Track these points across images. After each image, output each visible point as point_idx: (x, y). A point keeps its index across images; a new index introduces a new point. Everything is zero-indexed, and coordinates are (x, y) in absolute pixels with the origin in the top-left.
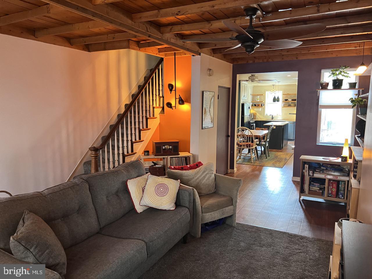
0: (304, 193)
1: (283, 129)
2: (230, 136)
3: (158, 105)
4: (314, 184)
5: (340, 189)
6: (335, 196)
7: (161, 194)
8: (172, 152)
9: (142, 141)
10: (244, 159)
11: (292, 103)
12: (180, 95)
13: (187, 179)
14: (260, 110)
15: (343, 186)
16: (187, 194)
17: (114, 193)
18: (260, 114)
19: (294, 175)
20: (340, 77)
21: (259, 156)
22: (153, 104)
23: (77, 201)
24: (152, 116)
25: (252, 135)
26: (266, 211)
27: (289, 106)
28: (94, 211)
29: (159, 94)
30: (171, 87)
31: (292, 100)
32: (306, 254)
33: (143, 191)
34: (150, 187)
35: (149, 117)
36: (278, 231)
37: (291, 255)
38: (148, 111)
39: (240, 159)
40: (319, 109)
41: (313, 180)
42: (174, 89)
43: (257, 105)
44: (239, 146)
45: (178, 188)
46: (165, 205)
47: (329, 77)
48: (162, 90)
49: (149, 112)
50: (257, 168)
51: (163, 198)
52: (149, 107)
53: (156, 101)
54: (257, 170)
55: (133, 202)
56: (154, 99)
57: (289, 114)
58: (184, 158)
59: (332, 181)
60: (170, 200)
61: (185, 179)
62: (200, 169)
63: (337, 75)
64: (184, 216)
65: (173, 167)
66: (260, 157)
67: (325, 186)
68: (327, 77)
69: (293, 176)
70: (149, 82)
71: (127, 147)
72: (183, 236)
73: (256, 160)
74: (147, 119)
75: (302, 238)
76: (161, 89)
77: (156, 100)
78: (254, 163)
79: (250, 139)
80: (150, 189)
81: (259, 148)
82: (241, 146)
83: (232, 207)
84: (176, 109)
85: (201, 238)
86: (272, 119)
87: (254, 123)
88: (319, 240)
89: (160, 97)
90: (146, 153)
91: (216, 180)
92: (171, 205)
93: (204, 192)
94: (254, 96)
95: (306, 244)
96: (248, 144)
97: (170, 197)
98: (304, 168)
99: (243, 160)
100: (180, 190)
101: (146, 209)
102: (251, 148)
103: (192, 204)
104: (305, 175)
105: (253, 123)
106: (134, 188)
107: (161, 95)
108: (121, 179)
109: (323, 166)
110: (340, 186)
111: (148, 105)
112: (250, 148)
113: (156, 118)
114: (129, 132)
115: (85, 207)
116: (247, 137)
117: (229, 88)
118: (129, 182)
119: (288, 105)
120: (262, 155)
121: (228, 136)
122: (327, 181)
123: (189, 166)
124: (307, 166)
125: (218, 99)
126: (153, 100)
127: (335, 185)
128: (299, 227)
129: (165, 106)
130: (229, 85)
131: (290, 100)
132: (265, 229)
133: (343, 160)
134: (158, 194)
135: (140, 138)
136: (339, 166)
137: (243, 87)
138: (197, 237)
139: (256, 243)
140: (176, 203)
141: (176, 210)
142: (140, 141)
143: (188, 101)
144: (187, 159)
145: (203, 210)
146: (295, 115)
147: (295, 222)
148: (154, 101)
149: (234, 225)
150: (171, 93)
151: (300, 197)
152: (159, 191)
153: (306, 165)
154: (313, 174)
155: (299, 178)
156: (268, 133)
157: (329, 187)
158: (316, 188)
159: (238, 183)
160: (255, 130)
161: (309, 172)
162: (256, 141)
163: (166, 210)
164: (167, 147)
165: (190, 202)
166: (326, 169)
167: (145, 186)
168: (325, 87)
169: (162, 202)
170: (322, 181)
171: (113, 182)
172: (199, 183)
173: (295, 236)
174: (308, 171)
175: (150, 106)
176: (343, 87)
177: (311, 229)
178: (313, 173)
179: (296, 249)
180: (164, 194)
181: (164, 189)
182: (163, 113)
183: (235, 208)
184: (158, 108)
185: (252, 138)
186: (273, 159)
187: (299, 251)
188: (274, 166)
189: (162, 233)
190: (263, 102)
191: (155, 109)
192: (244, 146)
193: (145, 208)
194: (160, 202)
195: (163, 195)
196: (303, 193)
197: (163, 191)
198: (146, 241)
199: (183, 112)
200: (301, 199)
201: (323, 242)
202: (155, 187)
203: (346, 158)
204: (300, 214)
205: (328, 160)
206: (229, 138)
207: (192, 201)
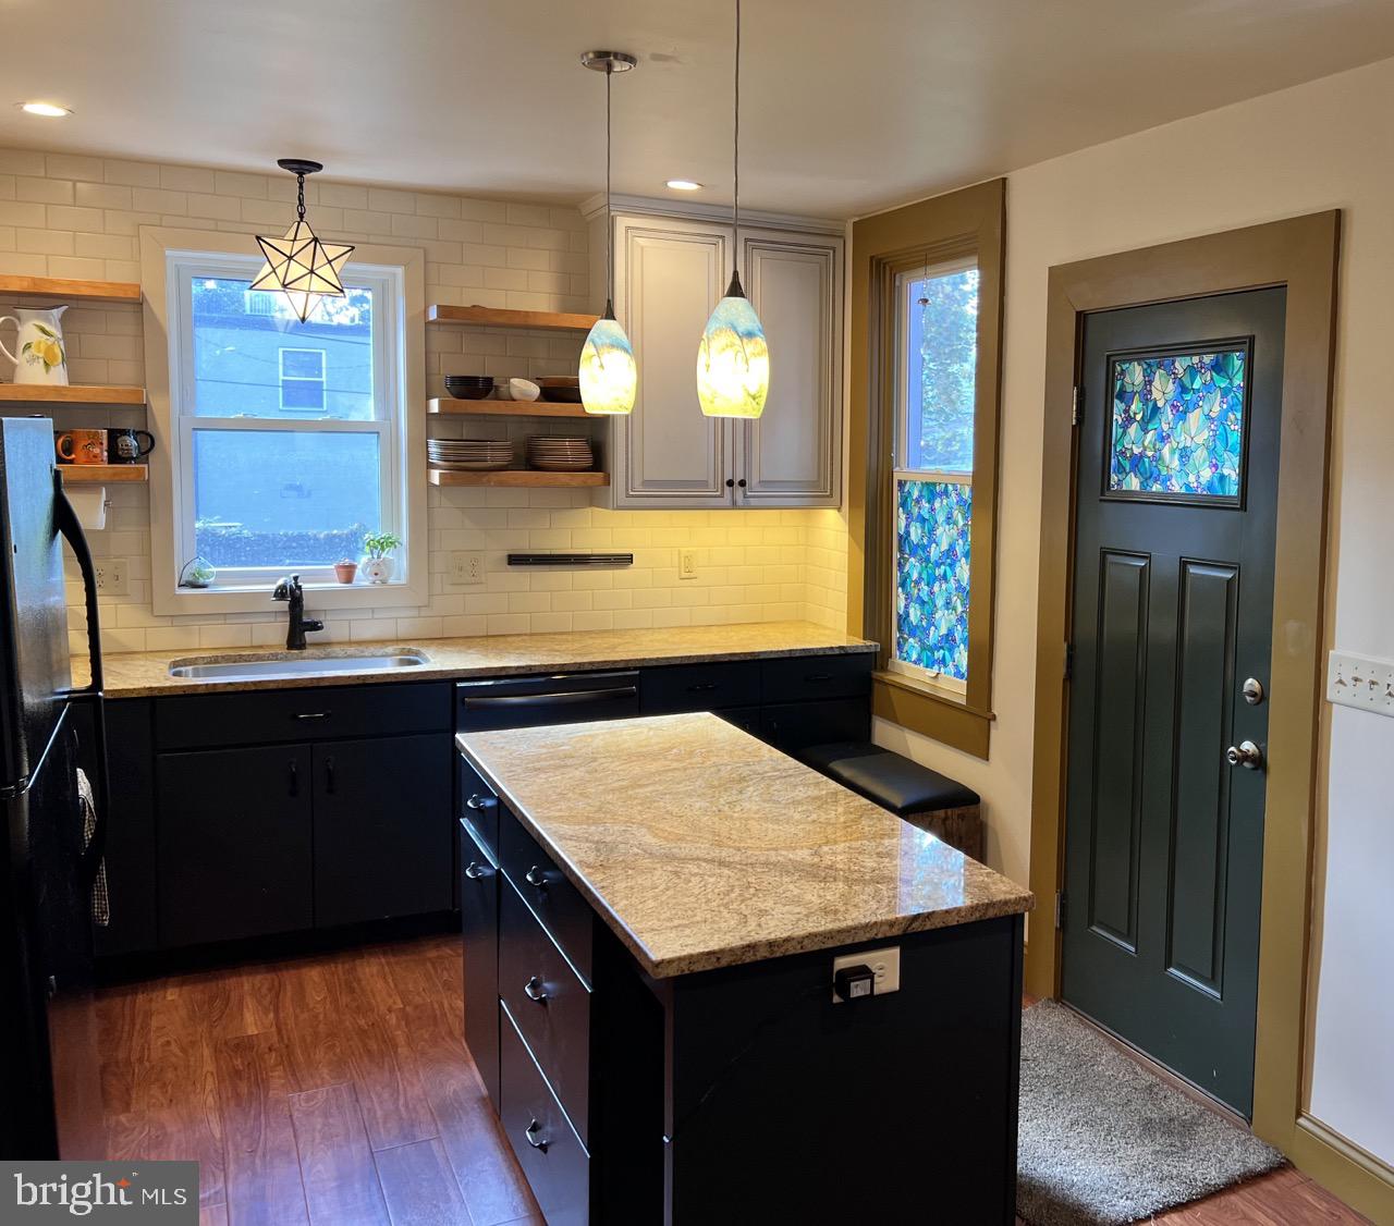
57: (514, 558)
119: (508, 455)
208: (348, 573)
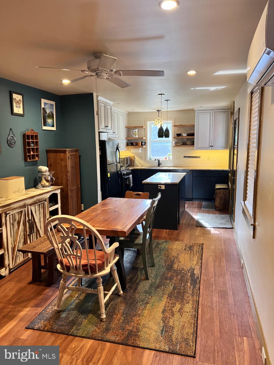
1: (179, 188)
11: (188, 139)
14: (140, 152)
18: (141, 158)
27: (184, 144)
31: (188, 135)
43: (135, 144)
57: (185, 157)
86: (159, 166)
87: (131, 173)
94: (129, 129)
105: (128, 174)
119: (182, 143)
131: (185, 135)
137: (109, 110)
190: (144, 138)
208: (166, 158)
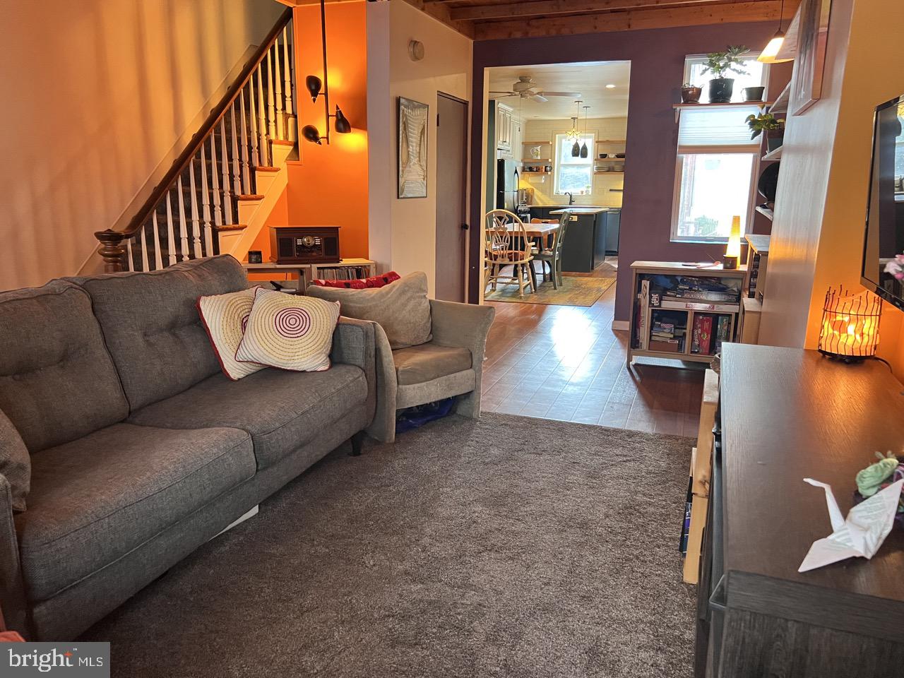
0: (638, 347)
1: (595, 221)
2: (469, 227)
3: (281, 138)
4: (663, 325)
5: (718, 334)
6: (707, 351)
7: (291, 332)
8: (323, 254)
9: (242, 228)
10: (503, 291)
11: (616, 163)
12: (337, 108)
13: (359, 308)
14: (543, 181)
15: (726, 328)
16: (360, 334)
17: (165, 327)
18: (542, 191)
19: (618, 317)
20: (728, 74)
21: (538, 285)
22: (268, 133)
23: (58, 333)
24: (266, 164)
25: (521, 230)
26: (550, 388)
27: (610, 170)
28: (108, 366)
29: (284, 108)
30: (314, 85)
31: (618, 156)
32: (638, 463)
33: (244, 326)
34: (260, 316)
35: (258, 165)
36: (578, 424)
37: (605, 466)
38: (255, 150)
39: (494, 291)
40: (679, 156)
41: (660, 316)
42: (322, 90)
43: (535, 170)
44: (491, 259)
45: (336, 321)
46: (303, 360)
47: (702, 74)
48: (291, 97)
49: (259, 153)
50: (533, 308)
51: (296, 343)
52: (259, 139)
53: (276, 125)
54: (533, 313)
55: (218, 352)
56: (272, 118)
57: (611, 190)
58: (354, 271)
59: (701, 317)
60: (314, 347)
61: (356, 307)
62: (394, 286)
63: (722, 68)
64: (351, 385)
65: (323, 282)
66: (540, 286)
67: (684, 331)
68: (699, 75)
69: (615, 320)
70: (257, 70)
71: (202, 238)
72: (352, 435)
73: (532, 293)
74: (253, 170)
75: (631, 434)
76: (288, 93)
77: (275, 121)
78: (527, 298)
79: (517, 242)
80: (263, 320)
81: (538, 265)
82: (496, 257)
83: (470, 372)
84: (328, 143)
85: (395, 443)
86: (570, 203)
87: (529, 213)
88: (669, 437)
89: (286, 116)
90: (254, 257)
91: (434, 313)
92: (317, 361)
93: (403, 339)
94: (527, 146)
95: (639, 445)
96: (512, 253)
97: (316, 340)
98: (639, 290)
99: (500, 293)
100: (341, 326)
101: (252, 371)
102: (519, 262)
103: (373, 359)
104: (642, 305)
105: (525, 212)
106: (218, 317)
107: (289, 110)
108: (182, 294)
109: (683, 282)
110: (719, 326)
111: (256, 134)
112: (517, 262)
113: (277, 170)
114: (206, 201)
115: (82, 352)
116: (511, 237)
117: (466, 103)
118: (205, 303)
119: (607, 169)
120: (546, 284)
121: (464, 227)
122: (690, 317)
123: (364, 281)
124: (646, 283)
125: (438, 125)
126: (268, 121)
127: (707, 325)
128: (627, 415)
129: (301, 137)
130: (464, 94)
131: (612, 156)
132: (546, 420)
133: (728, 265)
134: (282, 332)
135: (235, 220)
136: (719, 279)
137: (502, 117)
138: (388, 442)
139: (526, 447)
140: (330, 356)
141: (331, 370)
142: (236, 226)
143: (361, 124)
144: (360, 271)
145: (400, 377)
146: (621, 194)
147: (615, 407)
148: (272, 124)
149: (474, 416)
150: (314, 100)
151: (629, 360)
152: (284, 324)
153: (644, 282)
154: (660, 302)
155: (628, 322)
156: (559, 229)
157: (696, 331)
158: (666, 333)
159: (484, 315)
160: (529, 224)
161: (651, 297)
162: (531, 247)
163: (304, 372)
164: (308, 241)
165: (366, 353)
166: (691, 289)
167: (248, 314)
168: (691, 98)
169: (295, 351)
170: (678, 318)
171: (160, 299)
172: (392, 318)
173: (616, 431)
174: (648, 296)
175: (259, 135)
176: (733, 99)
177: (652, 419)
178: (661, 300)
179: (617, 455)
180: (299, 331)
181: (298, 320)
182: (297, 159)
183: (477, 374)
184: (281, 143)
185: (522, 238)
186: (571, 290)
187: (625, 459)
188: (572, 303)
189: (294, 416)
190: (550, 160)
191: (273, 145)
192: (503, 257)
193: (251, 369)
194: (290, 351)
195: (296, 336)
196: (638, 349)
197: (296, 325)
198: (254, 430)
199: (348, 155)
200: (633, 363)
201: (677, 440)
202: (274, 317)
203: (734, 259)
204: (628, 391)
205: (695, 268)
206: (468, 232)
207: (373, 353)
